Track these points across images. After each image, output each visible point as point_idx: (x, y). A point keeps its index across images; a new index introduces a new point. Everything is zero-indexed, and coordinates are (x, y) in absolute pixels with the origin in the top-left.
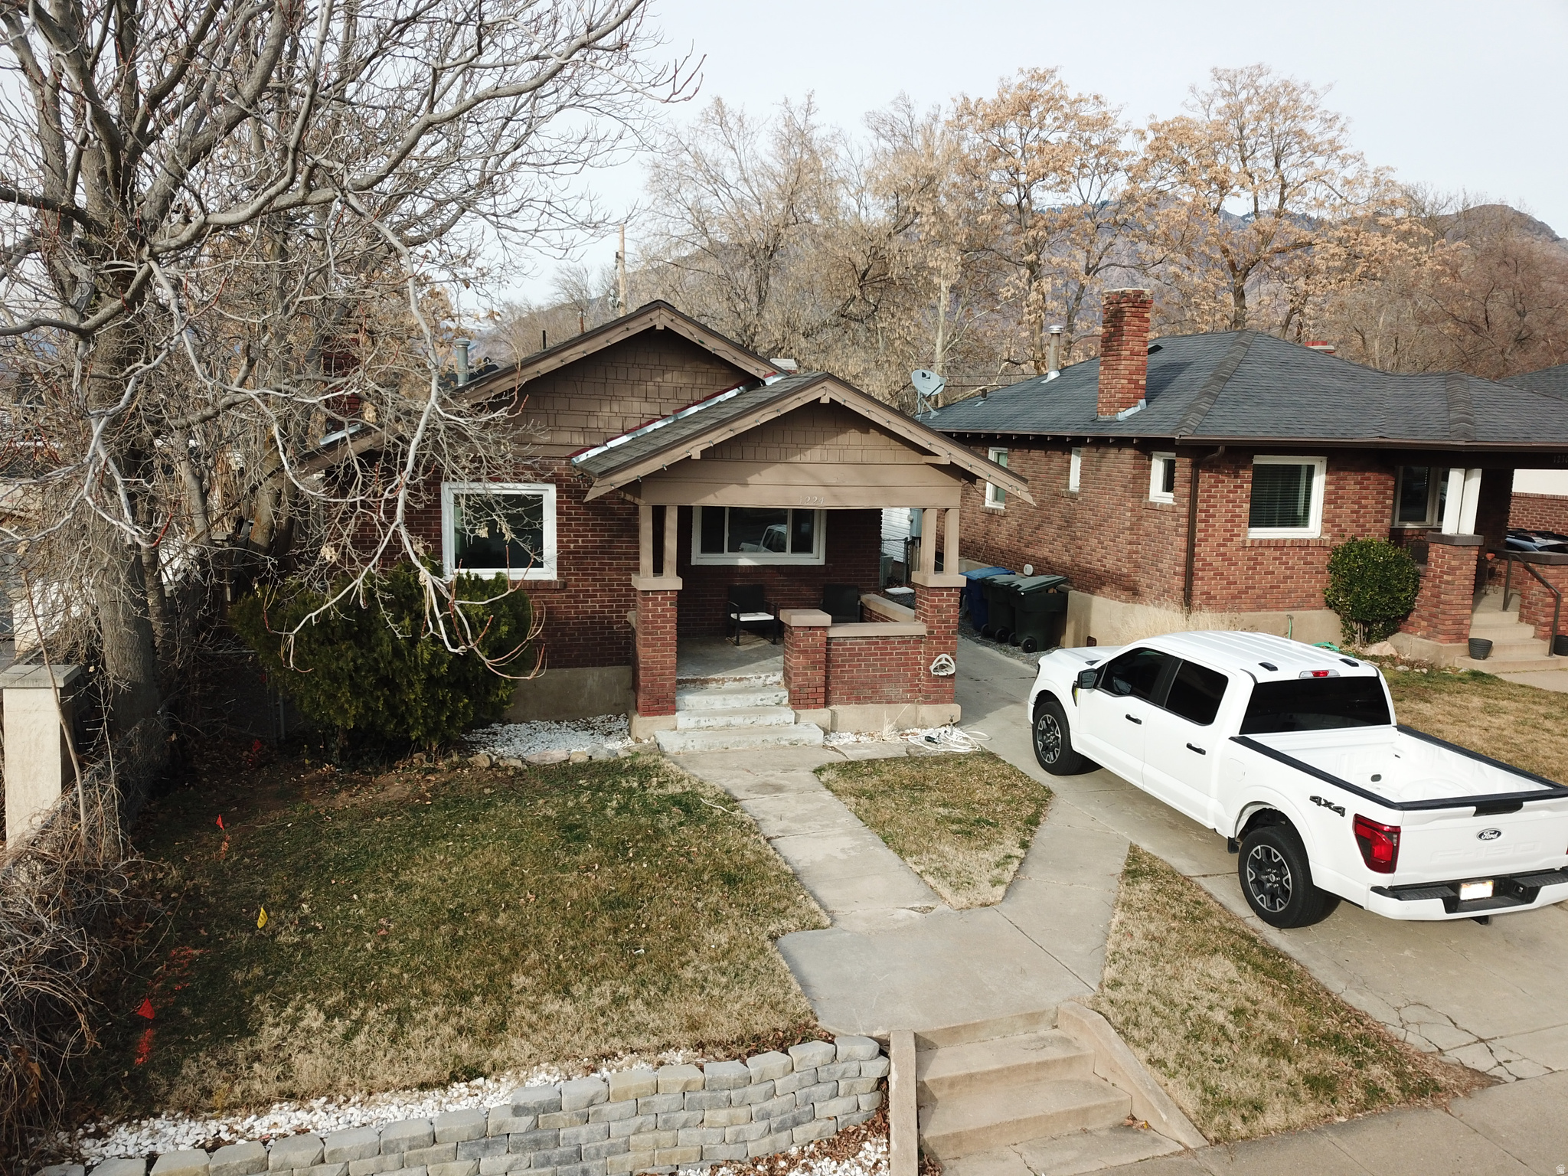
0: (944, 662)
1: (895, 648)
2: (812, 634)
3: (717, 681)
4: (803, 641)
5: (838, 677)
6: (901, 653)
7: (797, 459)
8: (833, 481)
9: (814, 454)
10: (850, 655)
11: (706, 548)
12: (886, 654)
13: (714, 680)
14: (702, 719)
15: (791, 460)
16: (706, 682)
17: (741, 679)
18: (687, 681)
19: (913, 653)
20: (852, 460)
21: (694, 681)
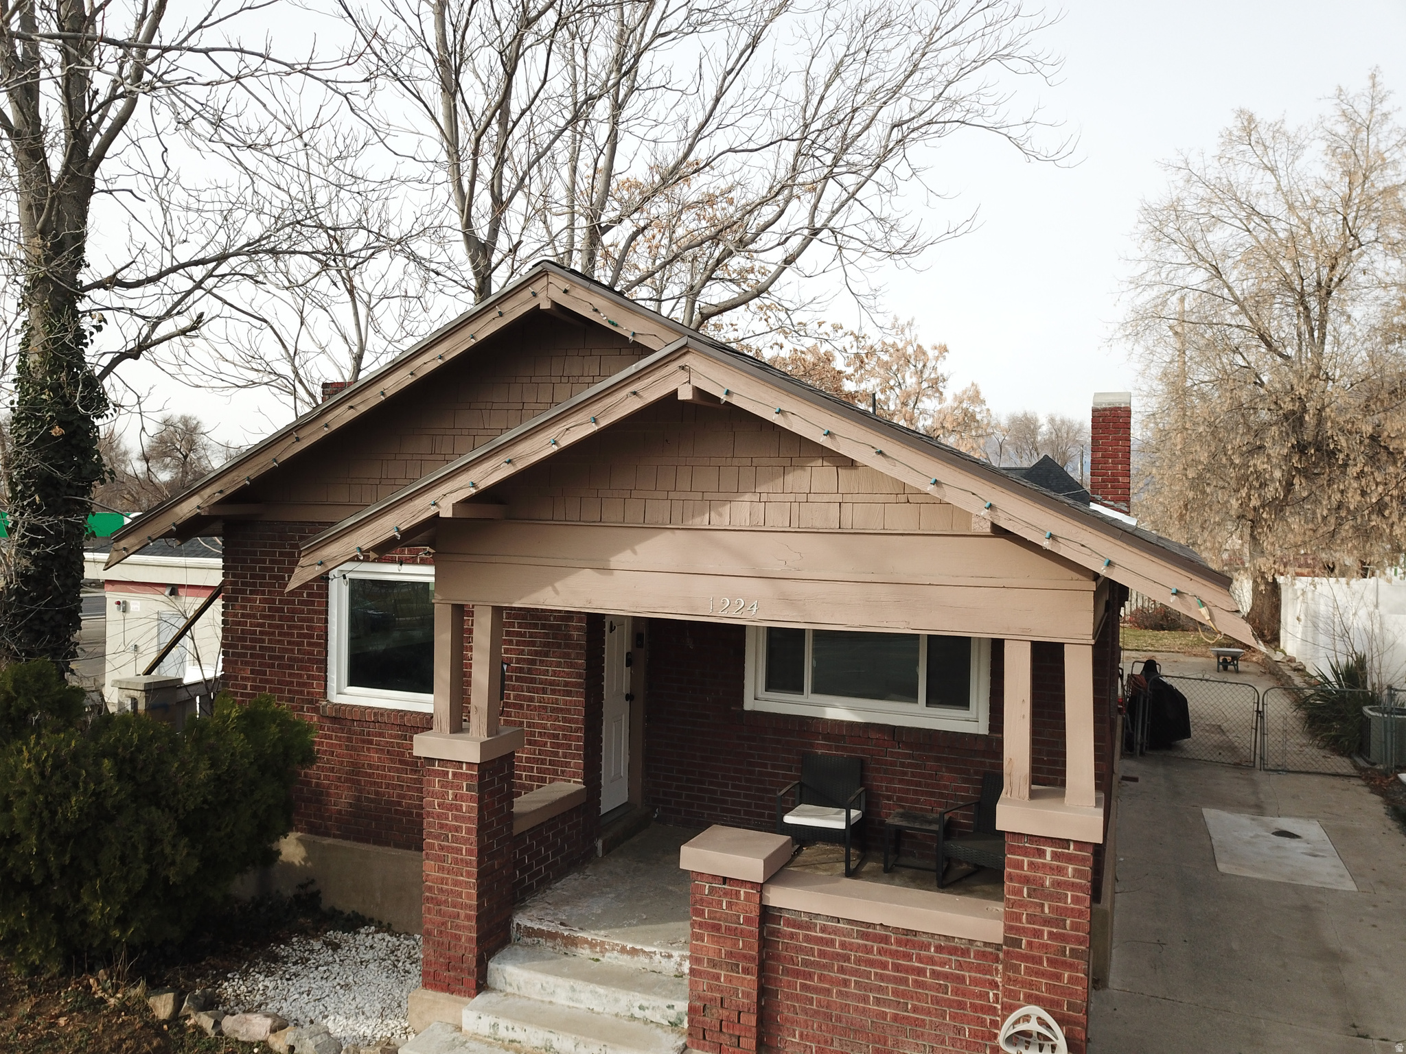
0: (1033, 1026)
1: (931, 961)
2: (726, 894)
3: (592, 945)
4: (710, 904)
5: (797, 998)
6: (946, 976)
7: (702, 521)
8: (777, 569)
9: (742, 510)
10: (822, 954)
11: (773, 683)
12: (910, 970)
13: (586, 941)
14: (503, 1023)
15: (690, 523)
16: (572, 942)
17: (634, 952)
18: (540, 933)
19: (974, 982)
20: (818, 524)
21: (552, 936)
